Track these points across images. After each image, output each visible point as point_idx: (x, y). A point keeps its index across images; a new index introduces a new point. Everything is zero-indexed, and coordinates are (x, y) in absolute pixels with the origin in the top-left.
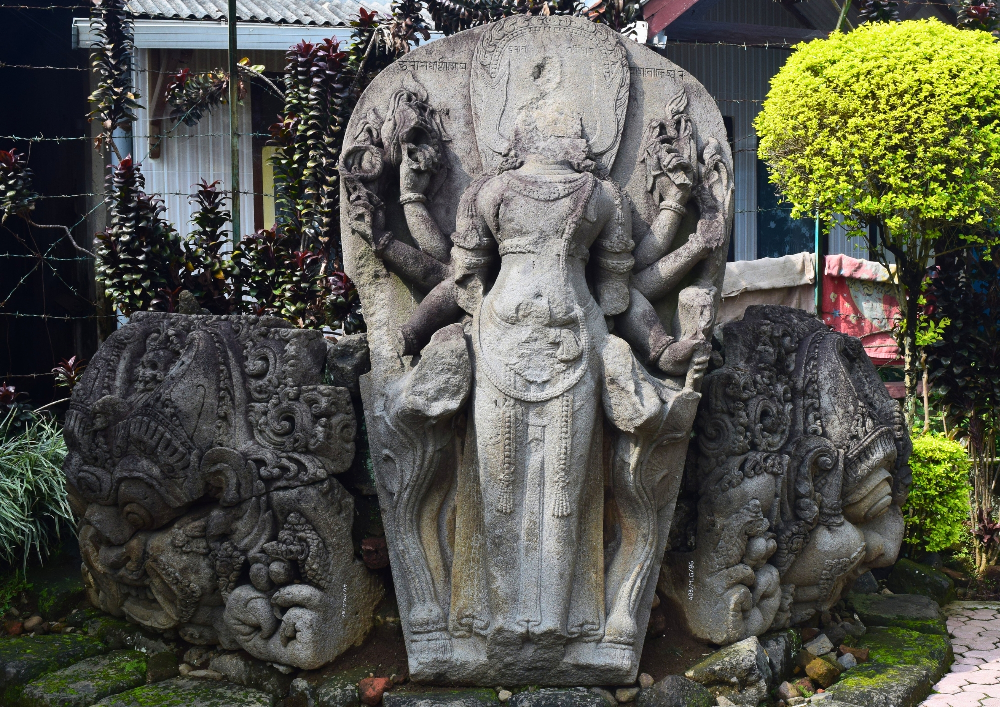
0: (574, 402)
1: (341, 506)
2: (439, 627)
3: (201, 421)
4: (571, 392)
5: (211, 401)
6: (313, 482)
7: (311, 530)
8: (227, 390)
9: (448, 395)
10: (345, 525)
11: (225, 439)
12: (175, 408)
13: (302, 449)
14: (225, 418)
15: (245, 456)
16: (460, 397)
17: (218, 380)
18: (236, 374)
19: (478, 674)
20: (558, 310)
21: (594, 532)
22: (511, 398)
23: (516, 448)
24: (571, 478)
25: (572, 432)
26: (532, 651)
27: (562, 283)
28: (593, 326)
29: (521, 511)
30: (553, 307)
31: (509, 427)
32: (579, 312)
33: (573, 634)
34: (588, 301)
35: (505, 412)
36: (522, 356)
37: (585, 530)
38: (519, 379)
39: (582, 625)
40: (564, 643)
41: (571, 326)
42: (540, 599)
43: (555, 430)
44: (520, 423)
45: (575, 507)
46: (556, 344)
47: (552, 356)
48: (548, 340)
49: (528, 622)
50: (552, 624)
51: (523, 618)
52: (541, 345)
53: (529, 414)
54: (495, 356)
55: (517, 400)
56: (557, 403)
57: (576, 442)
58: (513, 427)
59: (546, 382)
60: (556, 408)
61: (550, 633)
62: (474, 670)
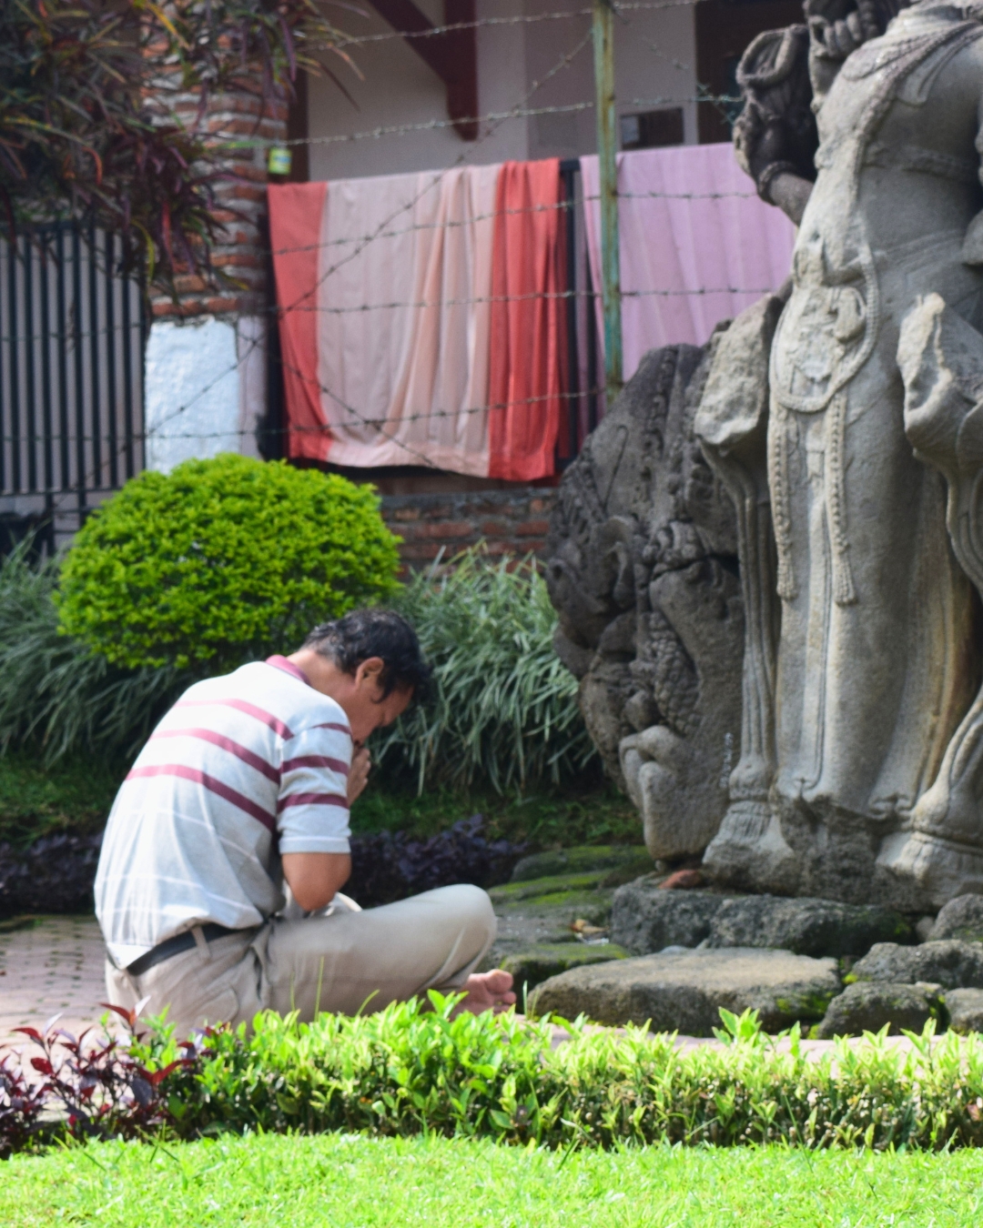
0: (847, 408)
1: (724, 606)
2: (753, 793)
3: (616, 480)
4: (844, 392)
5: (634, 450)
6: (680, 565)
7: (669, 639)
8: (657, 433)
9: (744, 410)
10: (732, 637)
11: (641, 506)
12: (591, 460)
13: (684, 515)
14: (647, 475)
15: (643, 530)
16: (757, 413)
17: (647, 418)
18: (674, 409)
19: (787, 875)
20: (835, 258)
21: (937, 644)
22: (782, 405)
23: (789, 488)
24: (852, 539)
25: (844, 459)
26: (825, 836)
27: (845, 211)
28: (895, 281)
29: (807, 596)
30: (829, 251)
31: (778, 455)
32: (864, 257)
33: (878, 812)
34: (905, 239)
35: (776, 430)
36: (802, 337)
37: (922, 638)
38: (798, 376)
39: (894, 799)
40: (863, 825)
41: (857, 283)
42: (822, 745)
43: (828, 458)
44: (794, 448)
45: (867, 590)
46: (834, 313)
47: (830, 334)
48: (826, 309)
49: (803, 781)
50: (827, 785)
51: (798, 774)
52: (820, 317)
53: (805, 432)
54: (784, 341)
55: (790, 410)
56: (831, 411)
57: (853, 476)
58: (784, 454)
59: (827, 379)
60: (829, 420)
61: (823, 801)
62: (778, 868)
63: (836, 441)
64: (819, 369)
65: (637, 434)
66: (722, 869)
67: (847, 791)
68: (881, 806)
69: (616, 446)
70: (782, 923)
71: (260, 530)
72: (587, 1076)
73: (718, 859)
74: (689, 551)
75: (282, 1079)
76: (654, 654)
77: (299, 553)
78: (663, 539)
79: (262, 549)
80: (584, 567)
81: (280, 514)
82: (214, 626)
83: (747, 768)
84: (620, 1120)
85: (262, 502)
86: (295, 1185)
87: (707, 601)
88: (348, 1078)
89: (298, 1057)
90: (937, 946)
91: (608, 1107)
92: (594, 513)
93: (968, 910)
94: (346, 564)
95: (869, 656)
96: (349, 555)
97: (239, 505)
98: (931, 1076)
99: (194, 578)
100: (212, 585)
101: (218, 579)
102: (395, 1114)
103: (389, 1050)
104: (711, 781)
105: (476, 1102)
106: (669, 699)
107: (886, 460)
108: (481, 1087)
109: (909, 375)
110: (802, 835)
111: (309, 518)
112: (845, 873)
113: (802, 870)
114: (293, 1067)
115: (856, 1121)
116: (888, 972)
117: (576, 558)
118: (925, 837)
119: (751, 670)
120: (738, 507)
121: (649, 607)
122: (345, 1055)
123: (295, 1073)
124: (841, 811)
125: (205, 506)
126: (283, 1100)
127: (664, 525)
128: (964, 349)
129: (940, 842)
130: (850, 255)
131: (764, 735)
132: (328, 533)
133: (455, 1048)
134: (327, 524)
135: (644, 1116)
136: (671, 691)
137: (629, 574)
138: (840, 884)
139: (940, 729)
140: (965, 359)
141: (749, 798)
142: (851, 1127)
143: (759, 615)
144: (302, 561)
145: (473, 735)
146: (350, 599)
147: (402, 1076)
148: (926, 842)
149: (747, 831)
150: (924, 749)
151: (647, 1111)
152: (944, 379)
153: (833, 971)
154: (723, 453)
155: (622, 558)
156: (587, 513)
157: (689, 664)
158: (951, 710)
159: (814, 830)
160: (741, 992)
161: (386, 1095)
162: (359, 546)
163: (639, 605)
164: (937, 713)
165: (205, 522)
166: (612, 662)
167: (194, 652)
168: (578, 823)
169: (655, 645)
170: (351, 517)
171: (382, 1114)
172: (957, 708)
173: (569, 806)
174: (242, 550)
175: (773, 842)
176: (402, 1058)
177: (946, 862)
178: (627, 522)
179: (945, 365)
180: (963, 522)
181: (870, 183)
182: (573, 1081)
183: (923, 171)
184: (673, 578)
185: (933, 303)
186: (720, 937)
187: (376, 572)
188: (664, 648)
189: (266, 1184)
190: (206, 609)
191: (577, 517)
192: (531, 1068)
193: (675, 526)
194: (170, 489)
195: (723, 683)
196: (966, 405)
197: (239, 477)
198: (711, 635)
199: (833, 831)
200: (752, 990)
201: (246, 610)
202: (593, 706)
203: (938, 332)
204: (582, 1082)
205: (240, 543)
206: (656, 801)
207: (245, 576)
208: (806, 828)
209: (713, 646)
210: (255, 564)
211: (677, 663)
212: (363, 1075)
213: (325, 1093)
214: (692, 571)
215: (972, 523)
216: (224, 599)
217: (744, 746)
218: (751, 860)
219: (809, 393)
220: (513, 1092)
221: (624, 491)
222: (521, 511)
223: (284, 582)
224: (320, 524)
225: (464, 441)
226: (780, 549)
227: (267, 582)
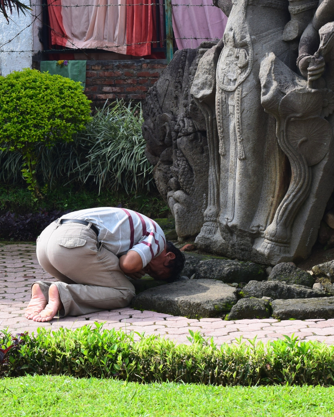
0: (242, 92)
1: (203, 149)
3: (165, 99)
4: (241, 86)
5: (171, 88)
6: (187, 134)
7: (184, 160)
8: (180, 83)
9: (207, 86)
10: (205, 160)
11: (174, 109)
12: (157, 91)
13: (188, 116)
14: (176, 98)
15: (175, 119)
16: (212, 88)
17: (176, 77)
18: (186, 74)
19: (223, 249)
20: (238, 38)
21: (273, 173)
22: (220, 88)
23: (223, 117)
24: (244, 137)
25: (241, 110)
26: (236, 238)
27: (242, 22)
28: (258, 47)
29: (229, 155)
30: (236, 36)
31: (219, 105)
32: (248, 39)
33: (253, 231)
34: (262, 32)
35: (218, 96)
36: (227, 64)
37: (268, 171)
38: (225, 77)
39: (259, 226)
40: (248, 235)
41: (246, 47)
42: (234, 207)
43: (236, 108)
44: (224, 103)
45: (249, 155)
46: (238, 57)
47: (236, 64)
48: (235, 55)
49: (228, 219)
50: (235, 222)
51: (226, 216)
52: (233, 58)
53: (228, 98)
54: (221, 65)
55: (222, 90)
56: (236, 92)
57: (244, 116)
58: (221, 105)
59: (235, 80)
60: (236, 95)
61: (234, 227)
62: (220, 246)
63: (238, 103)
64: (233, 76)
65: (173, 82)
66: (201, 245)
67: (242, 223)
68: (254, 229)
69: (165, 87)
70: (220, 270)
71: (39, 101)
72: (145, 354)
73: (200, 242)
74: (190, 129)
75: (46, 351)
76: (178, 165)
77: (54, 110)
78: (181, 124)
79: (40, 108)
80: (155, 129)
81: (46, 95)
82: (24, 137)
83: (209, 210)
84: (155, 368)
85: (40, 90)
86: (49, 404)
87: (197, 147)
88: (68, 351)
89: (52, 344)
90: (271, 283)
91: (151, 364)
92: (158, 110)
93: (282, 269)
94: (71, 113)
95: (250, 178)
96: (72, 110)
97: (31, 92)
98: (255, 356)
99: (16, 120)
100: (23, 122)
101: (24, 120)
102: (83, 364)
103: (81, 343)
104: (199, 211)
105: (109, 361)
106: (184, 182)
107: (255, 110)
108: (110, 356)
109: (263, 83)
110: (228, 236)
111: (57, 96)
112: (242, 250)
113: (228, 247)
114: (50, 347)
115: (230, 370)
116: (254, 291)
117: (152, 125)
118: (268, 241)
119: (211, 175)
120: (206, 119)
121: (176, 147)
122: (67, 343)
123: (51, 349)
124: (240, 230)
125: (19, 92)
126: (47, 358)
127: (182, 119)
128: (282, 73)
129: (274, 243)
130: (243, 37)
131: (216, 199)
132: (64, 102)
133: (102, 343)
134: (64, 98)
135: (163, 367)
136: (184, 179)
137: (170, 134)
138: (241, 253)
139: (274, 203)
140: (282, 77)
141: (210, 221)
142: (229, 372)
143: (214, 156)
144: (55, 113)
145: (119, 174)
146: (73, 125)
147: (85, 352)
148: (269, 243)
149: (210, 233)
150: (269, 209)
151: (164, 365)
152: (275, 84)
153: (234, 293)
154: (201, 101)
155: (168, 128)
156: (155, 110)
157: (191, 169)
158: (278, 196)
159: (232, 235)
160: (202, 303)
161: (80, 358)
162: (76, 106)
163: (173, 146)
164: (273, 197)
165: (19, 99)
166: (165, 165)
167: (17, 145)
168: (156, 206)
169: (179, 162)
170: (73, 95)
171: (79, 364)
172: (280, 195)
173: (153, 199)
174: (33, 109)
175: (218, 237)
176: (85, 346)
177: (276, 250)
178: (169, 116)
179: (275, 80)
180: (282, 133)
181: (250, 11)
182: (140, 355)
183: (269, 7)
184: (185, 139)
185: (271, 56)
186: (199, 274)
187: (82, 115)
188: (182, 164)
189: (40, 404)
190: (20, 130)
191: (152, 111)
192: (127, 350)
193: (185, 119)
194: (6, 85)
195: (202, 176)
196: (282, 94)
197: (31, 81)
198: (198, 159)
199: (238, 236)
200: (206, 302)
201: (35, 131)
202: (158, 179)
203: (273, 67)
204: (143, 355)
205: (32, 106)
206: (179, 217)
207: (34, 118)
208: (229, 234)
209: (199, 163)
210: (38, 114)
211: (186, 169)
212: (72, 351)
213: (60, 356)
214: (191, 136)
215: (285, 134)
216: (27, 127)
217: (209, 202)
218: (211, 243)
219: (229, 84)
220: (121, 358)
221: (168, 103)
222: (139, 68)
223: (49, 121)
224: (61, 98)
225: (117, 41)
226: (220, 138)
227: (42, 120)
